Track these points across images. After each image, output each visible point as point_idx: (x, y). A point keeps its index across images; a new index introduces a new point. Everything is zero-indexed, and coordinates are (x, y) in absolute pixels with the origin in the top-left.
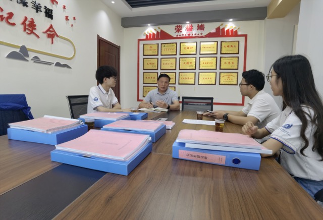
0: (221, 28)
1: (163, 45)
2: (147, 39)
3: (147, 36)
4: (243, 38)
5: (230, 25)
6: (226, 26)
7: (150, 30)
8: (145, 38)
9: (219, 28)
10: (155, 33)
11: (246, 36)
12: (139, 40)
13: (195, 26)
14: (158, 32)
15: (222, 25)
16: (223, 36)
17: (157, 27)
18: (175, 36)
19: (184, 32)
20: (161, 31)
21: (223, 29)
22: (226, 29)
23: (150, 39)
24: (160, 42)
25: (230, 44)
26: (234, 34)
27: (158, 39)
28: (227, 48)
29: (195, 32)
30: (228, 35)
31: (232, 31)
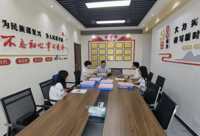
0: (124, 37)
1: (100, 44)
2: (92, 41)
3: (92, 39)
4: (134, 41)
5: (128, 36)
6: (126, 36)
7: (94, 37)
8: (91, 40)
9: (123, 37)
10: (96, 38)
11: (134, 40)
12: (89, 41)
13: (113, 35)
14: (97, 38)
15: (125, 35)
16: (125, 40)
17: (97, 36)
18: (105, 40)
19: (109, 38)
20: (99, 37)
21: (125, 37)
22: (126, 37)
23: (94, 41)
24: (98, 42)
25: (128, 44)
26: (130, 39)
27: (97, 41)
28: (127, 45)
29: (113, 38)
30: (127, 40)
31: (129, 38)
